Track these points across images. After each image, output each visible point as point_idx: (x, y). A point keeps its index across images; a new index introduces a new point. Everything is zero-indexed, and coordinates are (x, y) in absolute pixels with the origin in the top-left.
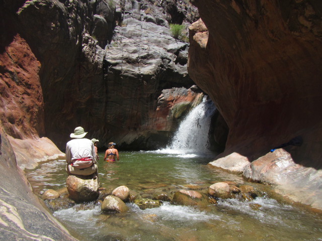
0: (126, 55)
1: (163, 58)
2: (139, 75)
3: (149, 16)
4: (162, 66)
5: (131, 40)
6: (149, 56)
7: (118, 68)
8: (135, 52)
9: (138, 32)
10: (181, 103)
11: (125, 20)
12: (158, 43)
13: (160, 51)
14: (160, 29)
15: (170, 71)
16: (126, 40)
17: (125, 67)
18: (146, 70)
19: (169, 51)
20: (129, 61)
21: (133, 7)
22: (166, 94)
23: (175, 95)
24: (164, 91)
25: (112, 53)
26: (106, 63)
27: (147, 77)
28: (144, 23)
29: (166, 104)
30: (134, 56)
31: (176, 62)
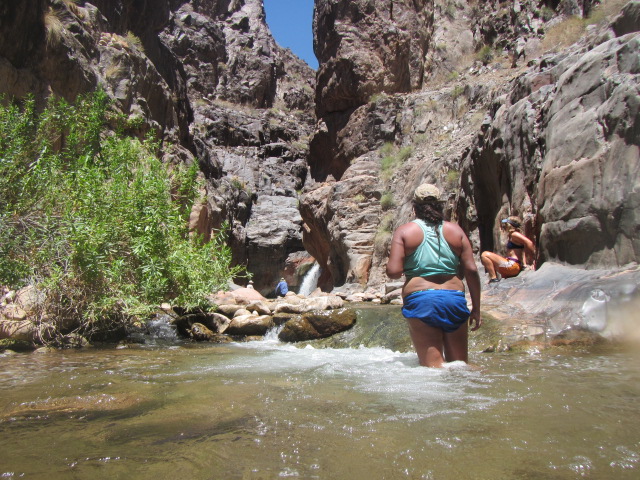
0: (261, 231)
1: (289, 230)
2: (271, 245)
3: (280, 190)
4: (288, 236)
5: (265, 217)
6: (278, 230)
7: (255, 241)
8: (267, 227)
9: (270, 209)
10: (305, 264)
11: (259, 198)
12: (285, 217)
13: (286, 223)
14: (289, 200)
15: (295, 239)
16: (261, 218)
17: (261, 240)
18: (276, 241)
19: (295, 223)
20: (264, 235)
21: (266, 184)
22: (292, 257)
23: (299, 258)
24: (290, 255)
25: (251, 231)
26: (248, 239)
27: (276, 246)
28: (276, 198)
29: (292, 266)
30: (267, 231)
31: (300, 231)
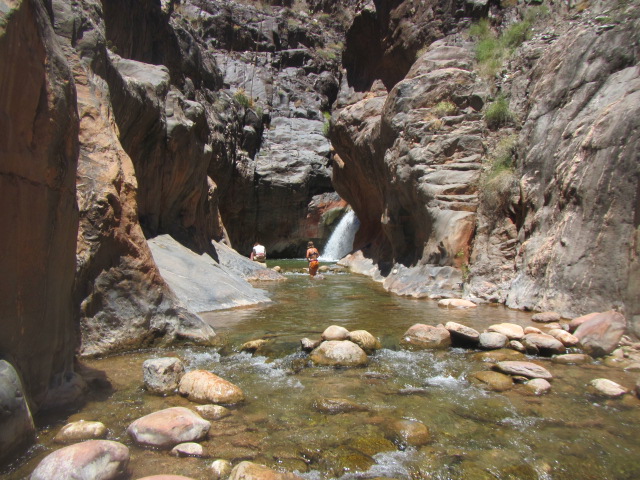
0: (275, 164)
1: (312, 164)
2: (288, 185)
3: (300, 111)
4: (312, 173)
5: (280, 146)
6: (299, 164)
7: (268, 179)
8: (284, 160)
9: (287, 136)
10: (334, 209)
11: (273, 120)
12: (308, 146)
13: (308, 155)
14: (312, 124)
15: (321, 177)
16: (275, 147)
17: (275, 178)
18: (296, 178)
19: (320, 154)
20: (279, 171)
21: (282, 102)
22: (317, 201)
23: (326, 201)
24: (314, 197)
25: (262, 164)
26: (257, 176)
27: (296, 186)
28: (295, 121)
29: (317, 211)
30: (283, 165)
31: (327, 166)
